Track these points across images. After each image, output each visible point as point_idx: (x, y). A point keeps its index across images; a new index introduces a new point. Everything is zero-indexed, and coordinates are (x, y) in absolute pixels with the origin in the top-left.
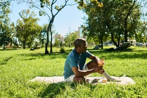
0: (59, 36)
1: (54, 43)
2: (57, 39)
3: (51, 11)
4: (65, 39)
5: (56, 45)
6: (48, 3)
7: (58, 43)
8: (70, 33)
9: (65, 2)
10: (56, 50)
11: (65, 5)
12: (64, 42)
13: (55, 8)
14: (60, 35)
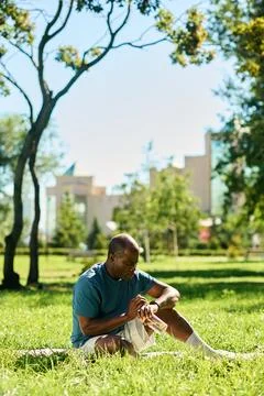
0: (82, 190)
1: (52, 233)
2: (69, 206)
3: (40, 69)
4: (116, 210)
5: (60, 244)
6: (23, 30)
7: (73, 232)
8: (152, 170)
9: (109, 37)
10: (62, 274)
11: (110, 46)
12: (113, 226)
13: (60, 58)
14: (90, 179)
